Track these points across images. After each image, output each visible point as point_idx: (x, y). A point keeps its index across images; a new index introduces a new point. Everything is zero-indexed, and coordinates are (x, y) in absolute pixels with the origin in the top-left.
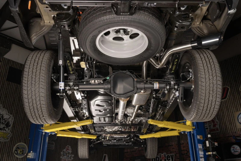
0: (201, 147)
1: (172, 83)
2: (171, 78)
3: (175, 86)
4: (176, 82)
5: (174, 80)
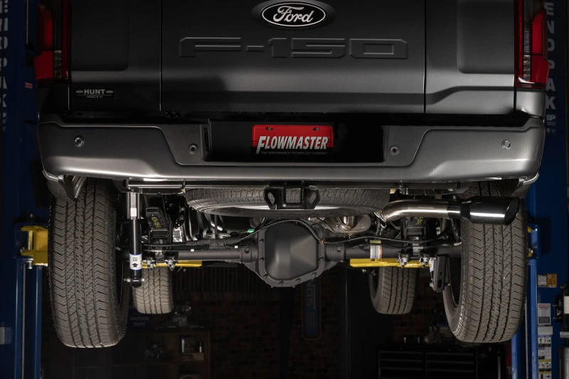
0: (548, 313)
1: (416, 249)
2: (415, 233)
3: (423, 257)
4: (426, 248)
5: (421, 242)
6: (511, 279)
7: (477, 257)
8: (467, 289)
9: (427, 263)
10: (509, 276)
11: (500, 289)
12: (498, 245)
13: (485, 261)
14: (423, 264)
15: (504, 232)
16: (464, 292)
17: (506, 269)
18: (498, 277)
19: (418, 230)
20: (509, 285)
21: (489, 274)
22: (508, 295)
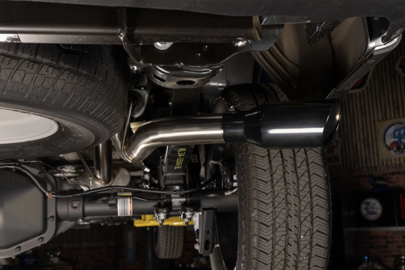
1: (177, 201)
2: (174, 182)
3: (185, 211)
4: (189, 199)
5: (183, 192)
6: (311, 238)
7: (263, 207)
8: (248, 255)
9: (190, 219)
10: (308, 233)
11: (296, 253)
12: (292, 189)
13: (274, 212)
14: (186, 220)
15: (299, 171)
16: (243, 258)
17: (305, 223)
18: (293, 236)
19: (178, 178)
20: (308, 246)
21: (281, 231)
22: (307, 261)
